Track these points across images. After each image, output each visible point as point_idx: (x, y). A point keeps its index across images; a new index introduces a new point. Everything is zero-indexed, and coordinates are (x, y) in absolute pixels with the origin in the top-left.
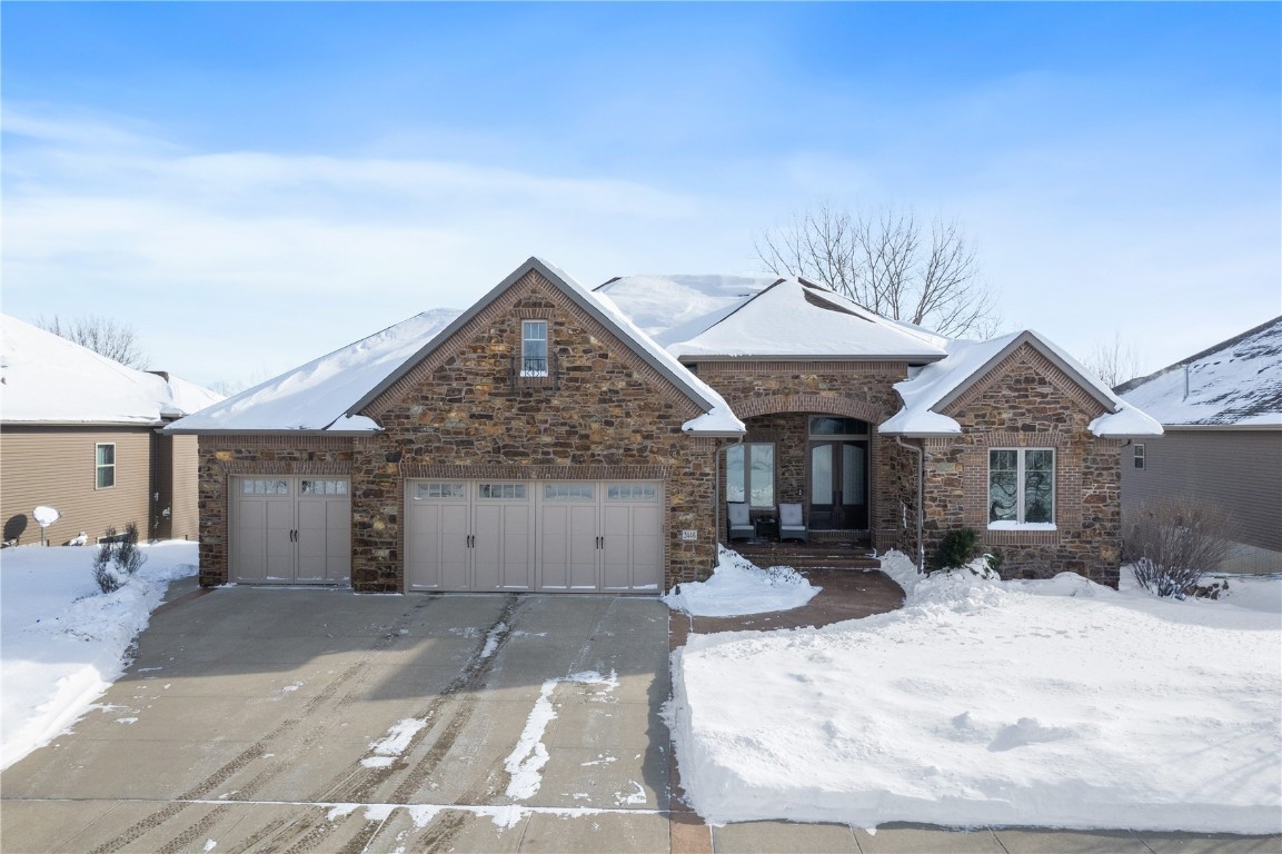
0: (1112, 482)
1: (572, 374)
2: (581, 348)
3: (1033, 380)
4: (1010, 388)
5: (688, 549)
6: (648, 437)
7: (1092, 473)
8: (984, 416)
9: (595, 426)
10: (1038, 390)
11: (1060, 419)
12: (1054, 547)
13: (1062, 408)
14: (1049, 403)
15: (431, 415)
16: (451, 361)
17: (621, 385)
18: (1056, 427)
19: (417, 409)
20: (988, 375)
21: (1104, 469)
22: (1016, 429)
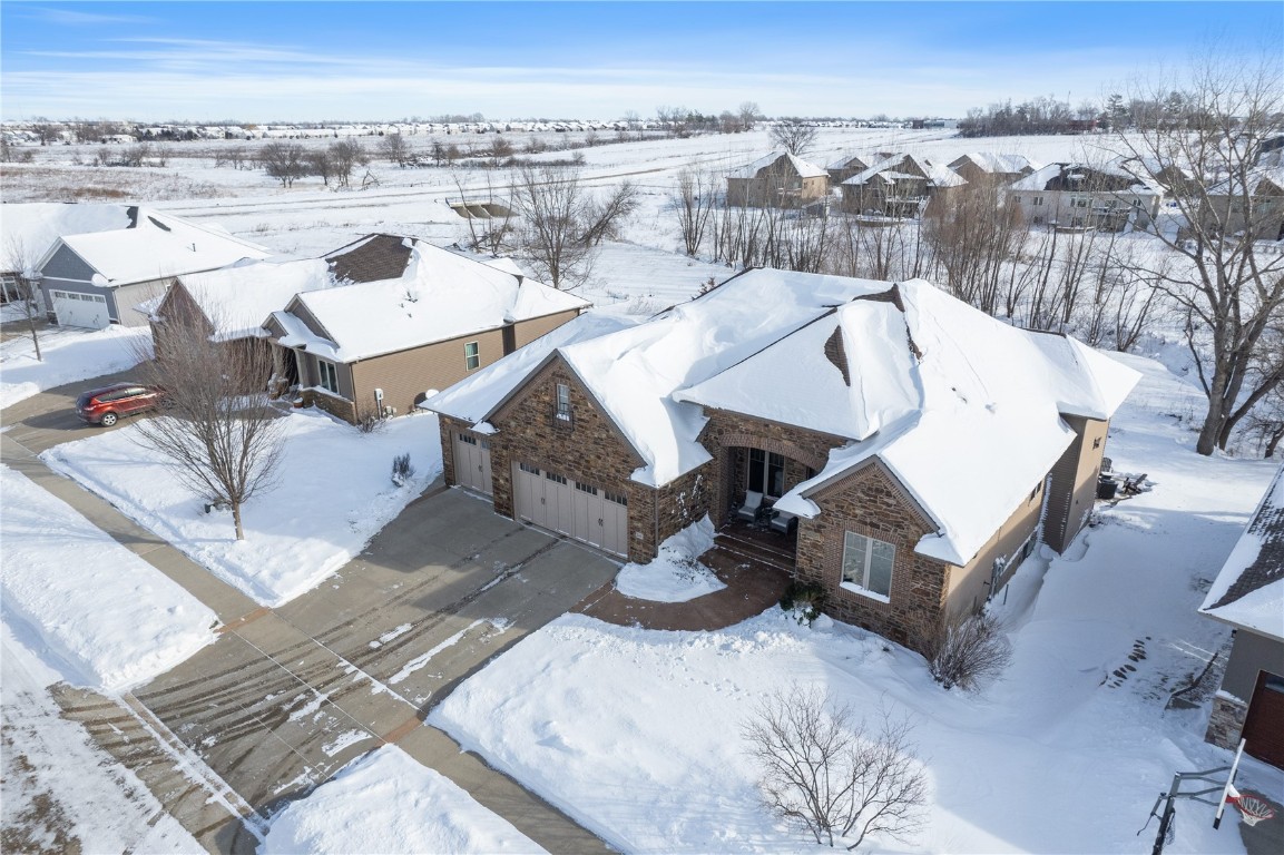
0: (936, 584)
1: (582, 423)
2: (584, 408)
3: (882, 491)
4: (864, 493)
5: (639, 543)
6: (618, 471)
7: (920, 573)
8: (842, 507)
9: (592, 457)
10: (886, 500)
11: (899, 526)
12: (886, 615)
13: (902, 518)
14: (892, 512)
15: (519, 428)
16: (525, 400)
17: (604, 436)
18: (896, 531)
19: (513, 424)
20: (847, 478)
21: (930, 573)
22: (866, 524)
